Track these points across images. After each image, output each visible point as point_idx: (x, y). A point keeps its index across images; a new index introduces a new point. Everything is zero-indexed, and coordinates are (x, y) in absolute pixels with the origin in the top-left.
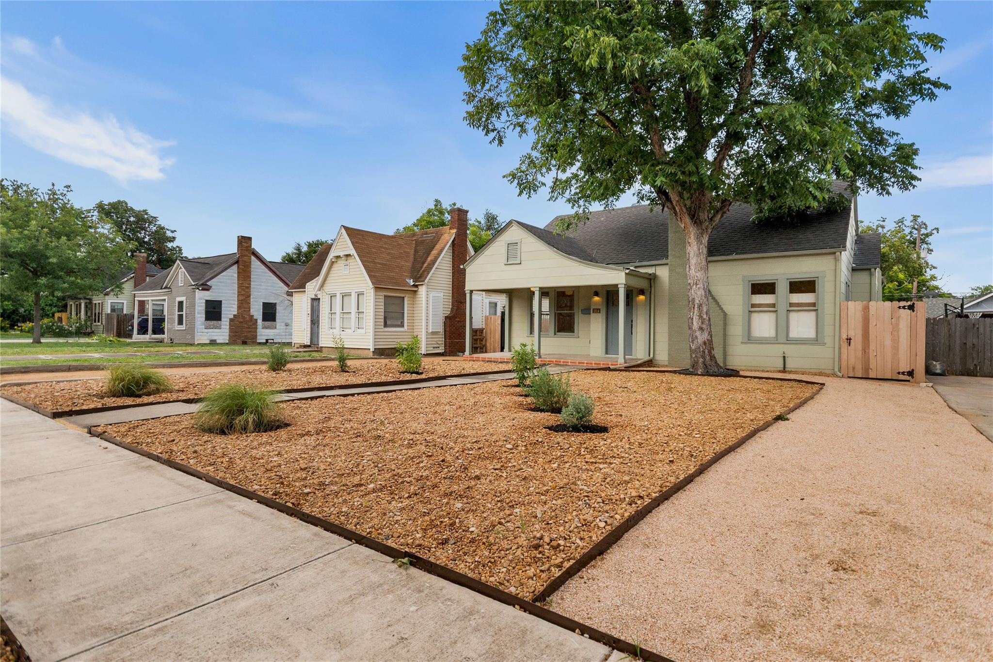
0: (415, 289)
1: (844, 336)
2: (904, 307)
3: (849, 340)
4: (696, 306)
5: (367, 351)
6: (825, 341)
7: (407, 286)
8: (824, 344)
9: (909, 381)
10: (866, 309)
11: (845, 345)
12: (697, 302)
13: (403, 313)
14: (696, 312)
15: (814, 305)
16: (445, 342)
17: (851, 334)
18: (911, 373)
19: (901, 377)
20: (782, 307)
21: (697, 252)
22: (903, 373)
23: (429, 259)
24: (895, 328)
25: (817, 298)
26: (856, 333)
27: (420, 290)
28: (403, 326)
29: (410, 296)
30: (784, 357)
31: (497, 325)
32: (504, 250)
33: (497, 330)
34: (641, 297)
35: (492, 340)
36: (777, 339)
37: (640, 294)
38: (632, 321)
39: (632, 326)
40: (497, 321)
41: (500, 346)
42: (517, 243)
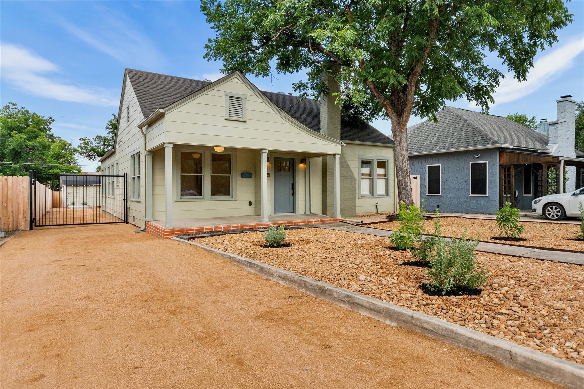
2: (414, 178)
8: (390, 197)
15: (385, 175)
20: (375, 176)
25: (386, 171)
30: (376, 206)
31: (21, 189)
32: (224, 102)
33: (21, 196)
34: (302, 165)
35: (10, 209)
36: (373, 195)
37: (302, 162)
38: (293, 184)
39: (293, 188)
40: (21, 183)
41: (28, 218)
42: (241, 98)
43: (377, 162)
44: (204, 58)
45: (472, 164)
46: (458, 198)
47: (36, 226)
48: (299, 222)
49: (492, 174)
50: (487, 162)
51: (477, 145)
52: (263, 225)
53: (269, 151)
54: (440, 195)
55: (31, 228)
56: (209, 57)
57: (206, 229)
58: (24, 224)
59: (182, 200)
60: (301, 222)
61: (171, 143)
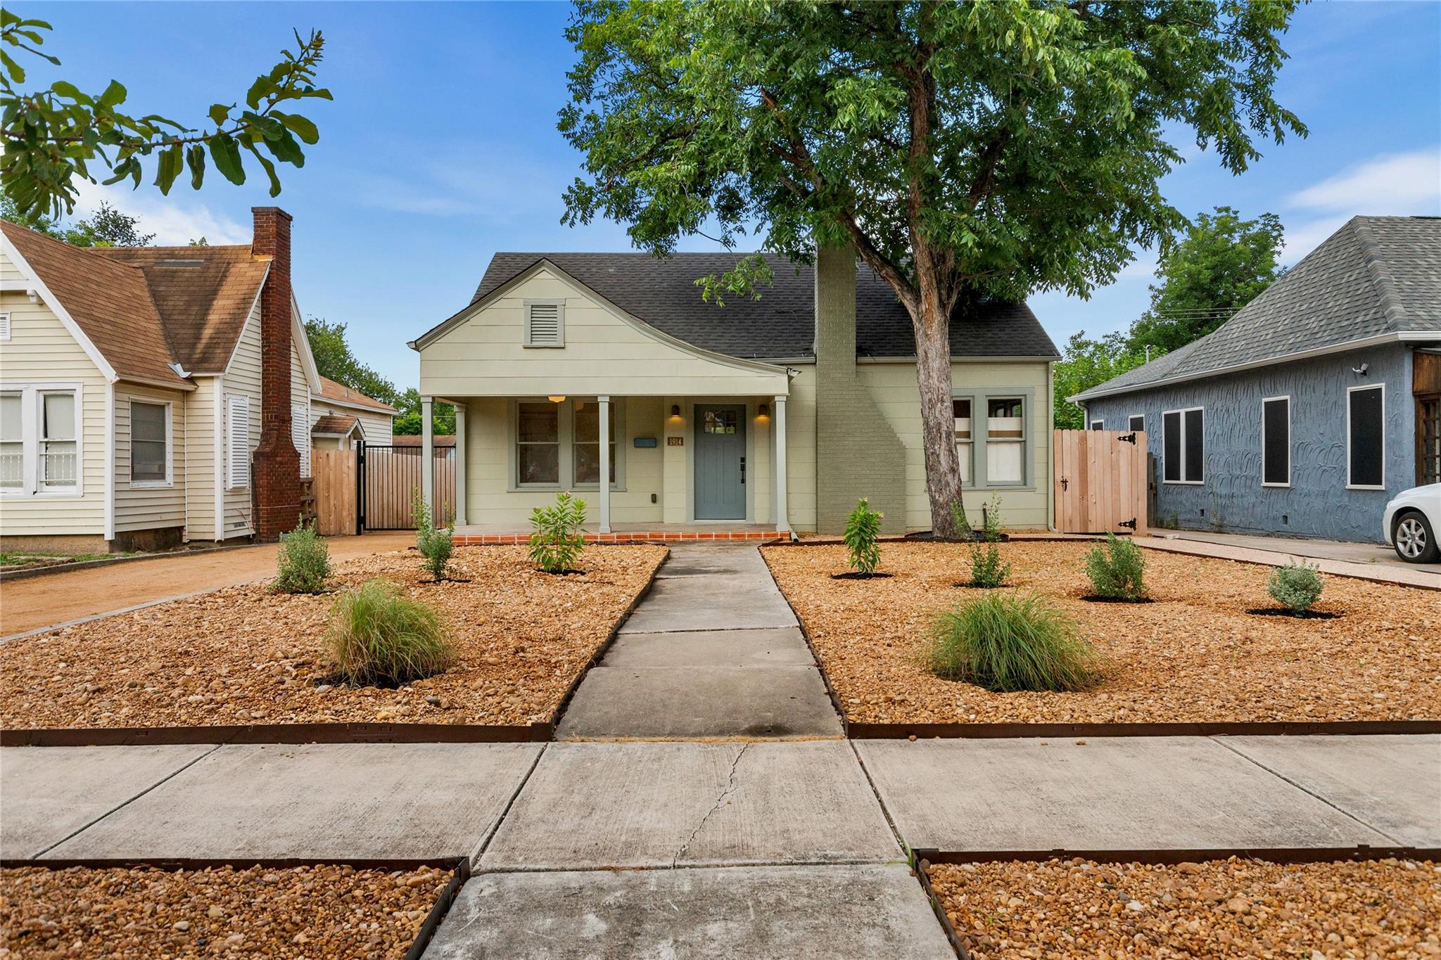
0: (189, 387)
1: (1059, 478)
2: (1124, 439)
3: (1065, 482)
4: (944, 435)
5: (97, 540)
6: (1036, 486)
7: (172, 380)
8: (1034, 490)
9: (1130, 534)
10: (1083, 440)
11: (1060, 489)
12: (945, 428)
13: (162, 445)
14: (944, 444)
15: (1020, 434)
16: (256, 511)
17: (1067, 475)
18: (1133, 524)
19: (1124, 529)
20: (980, 437)
21: (941, 351)
22: (1125, 524)
23: (214, 318)
24: (1114, 466)
25: (1024, 424)
26: (1070, 473)
27: (201, 390)
28: (162, 476)
29: (177, 403)
30: (984, 510)
31: (345, 469)
32: (521, 318)
33: (346, 480)
34: (762, 418)
35: (332, 502)
36: (973, 485)
37: (761, 413)
38: (743, 460)
39: (743, 468)
40: (345, 461)
41: (355, 516)
42: (555, 306)
43: (989, 401)
44: (562, 223)
45: (1352, 394)
46: (1324, 494)
47: (365, 529)
48: (678, 536)
49: (1396, 424)
50: (1382, 385)
51: (1355, 337)
52: (596, 537)
53: (611, 397)
54: (1288, 485)
55: (359, 533)
56: (569, 221)
57: (485, 539)
58: (350, 526)
59: (518, 490)
60: (683, 537)
61: (428, 396)
